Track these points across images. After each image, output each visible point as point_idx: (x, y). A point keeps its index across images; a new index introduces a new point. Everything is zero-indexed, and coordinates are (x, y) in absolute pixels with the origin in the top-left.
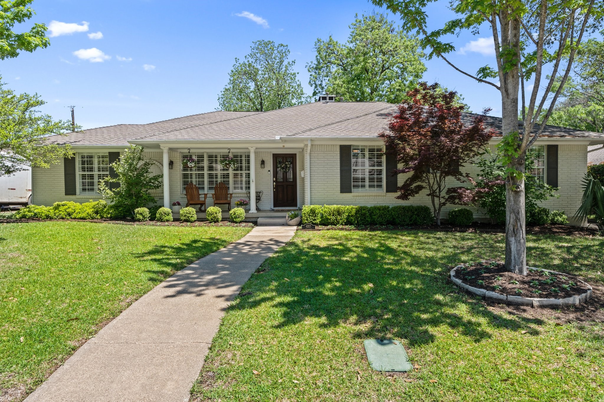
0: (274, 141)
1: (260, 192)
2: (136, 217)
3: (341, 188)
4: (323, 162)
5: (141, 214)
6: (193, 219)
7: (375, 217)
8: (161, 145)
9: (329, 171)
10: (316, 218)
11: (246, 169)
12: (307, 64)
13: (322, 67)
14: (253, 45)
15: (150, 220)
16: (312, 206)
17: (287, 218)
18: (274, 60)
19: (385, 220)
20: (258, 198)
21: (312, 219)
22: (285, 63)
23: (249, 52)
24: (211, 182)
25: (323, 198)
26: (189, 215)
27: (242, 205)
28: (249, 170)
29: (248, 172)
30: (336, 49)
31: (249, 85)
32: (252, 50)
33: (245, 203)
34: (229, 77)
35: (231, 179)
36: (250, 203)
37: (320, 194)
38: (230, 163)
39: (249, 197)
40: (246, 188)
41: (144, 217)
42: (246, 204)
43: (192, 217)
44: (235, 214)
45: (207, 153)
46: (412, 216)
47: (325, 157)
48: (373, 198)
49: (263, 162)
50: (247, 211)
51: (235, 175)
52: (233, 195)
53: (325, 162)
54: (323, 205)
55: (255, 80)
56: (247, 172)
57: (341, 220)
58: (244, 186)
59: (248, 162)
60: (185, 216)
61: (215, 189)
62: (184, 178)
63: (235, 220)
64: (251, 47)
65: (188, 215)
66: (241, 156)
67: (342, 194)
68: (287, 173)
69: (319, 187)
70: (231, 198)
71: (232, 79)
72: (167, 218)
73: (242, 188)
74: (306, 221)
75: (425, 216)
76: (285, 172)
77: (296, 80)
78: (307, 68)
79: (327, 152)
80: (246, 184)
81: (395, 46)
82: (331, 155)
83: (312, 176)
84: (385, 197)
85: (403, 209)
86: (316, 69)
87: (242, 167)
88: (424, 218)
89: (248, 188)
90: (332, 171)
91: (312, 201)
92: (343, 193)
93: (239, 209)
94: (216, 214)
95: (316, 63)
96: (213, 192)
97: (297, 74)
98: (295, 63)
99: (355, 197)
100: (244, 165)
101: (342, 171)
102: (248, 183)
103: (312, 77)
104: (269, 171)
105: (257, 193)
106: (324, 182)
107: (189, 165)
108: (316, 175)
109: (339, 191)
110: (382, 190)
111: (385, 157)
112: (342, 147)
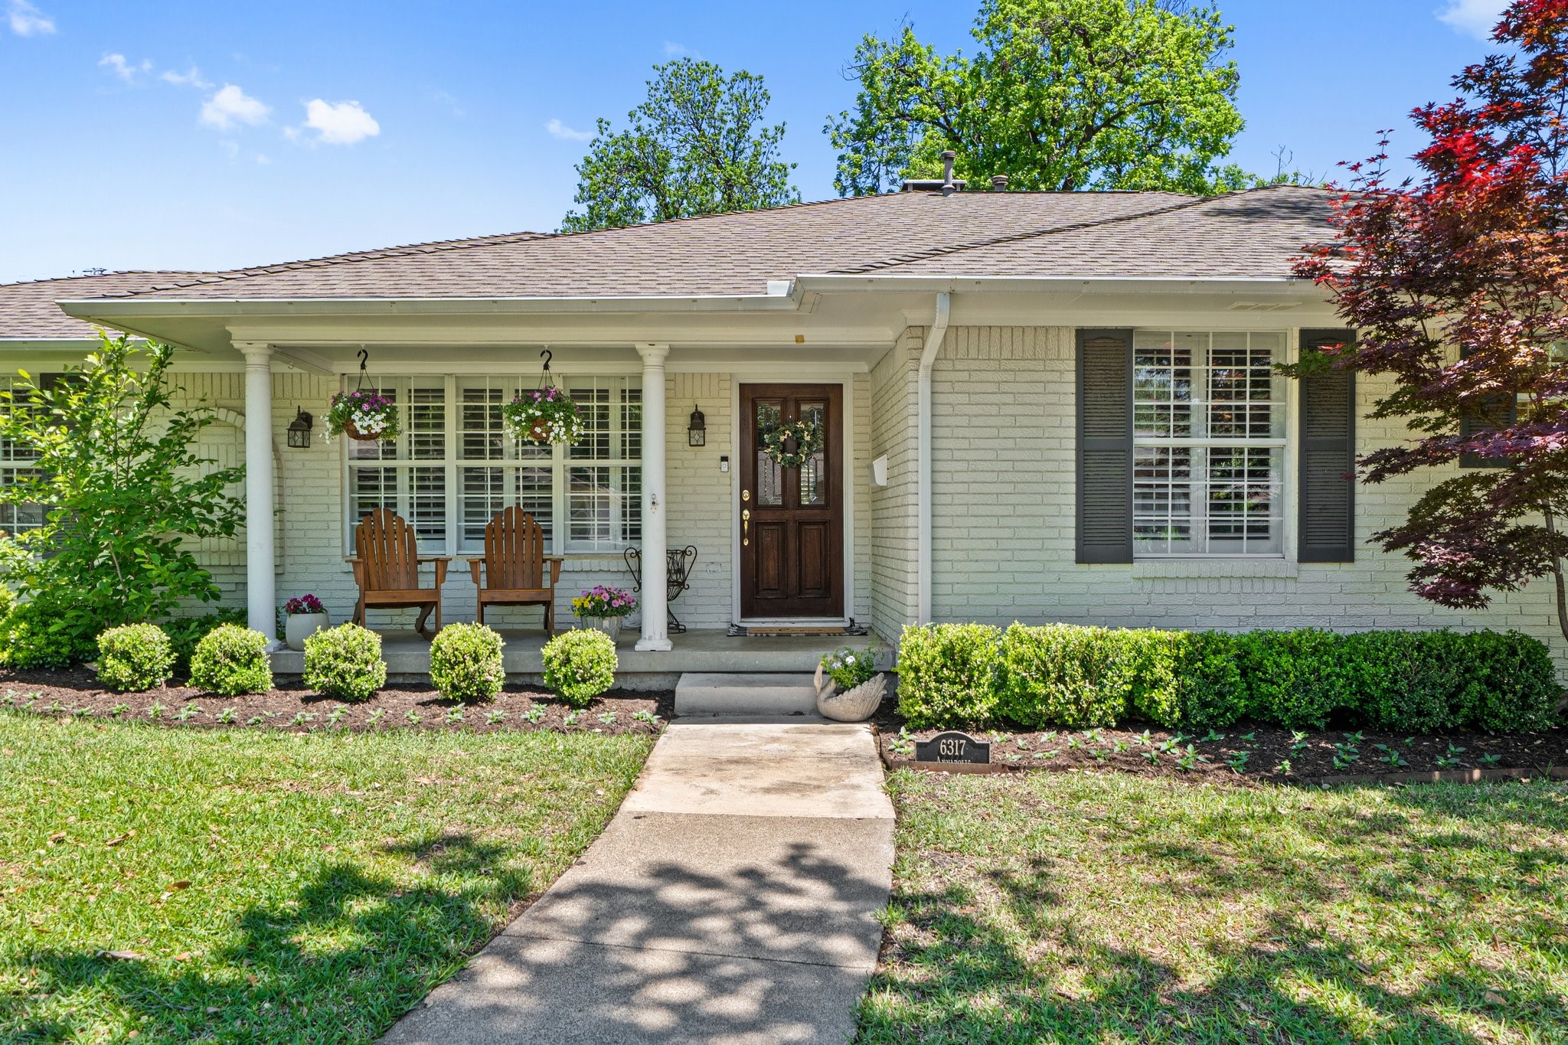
0: (759, 310)
1: (684, 553)
2: (105, 668)
3: (1078, 539)
4: (994, 410)
5: (125, 656)
6: (364, 684)
7: (1274, 689)
8: (235, 332)
9: (1025, 455)
10: (972, 692)
11: (624, 452)
12: (828, 122)
13: (880, 129)
14: (654, 76)
15: (170, 684)
16: (952, 631)
17: (818, 679)
18: (718, 123)
19: (1322, 706)
20: (677, 581)
21: (953, 696)
22: (754, 133)
23: (643, 100)
24: (472, 509)
25: (992, 588)
26: (347, 665)
27: (604, 615)
28: (636, 453)
29: (634, 463)
30: (924, 70)
31: (639, 204)
32: (653, 92)
33: (616, 604)
34: (578, 179)
35: (560, 495)
36: (639, 605)
37: (974, 566)
38: (547, 417)
39: (637, 575)
40: (624, 532)
41: (137, 668)
42: (622, 611)
43: (359, 674)
44: (567, 661)
45: (458, 378)
46: (1460, 688)
47: (1005, 387)
48: (1236, 586)
49: (698, 421)
50: (627, 638)
51: (579, 477)
52: (566, 565)
53: (1005, 410)
54: (1003, 622)
55: (657, 189)
56: (629, 463)
57: (1099, 701)
58: (615, 522)
59: (635, 422)
60: (328, 668)
61: (488, 535)
62: (361, 488)
63: (566, 691)
64: (648, 83)
65: (343, 666)
66: (603, 395)
67: (1084, 567)
68: (799, 468)
69: (974, 533)
70: (555, 579)
71: (586, 183)
72: (242, 676)
73: (604, 531)
74: (924, 709)
75: (1531, 687)
76: (791, 462)
77: (786, 188)
78: (829, 136)
79: (1012, 365)
80: (624, 514)
81: (1145, 35)
82: (1036, 376)
83: (939, 477)
84: (1291, 586)
85: (1419, 648)
86: (858, 137)
87: (607, 443)
88: (1525, 697)
89: (632, 531)
90: (1037, 455)
91: (941, 600)
92: (1089, 562)
93: (590, 634)
94: (476, 660)
95: (859, 117)
96: (478, 549)
97: (790, 170)
98: (783, 132)
99: (1148, 585)
100: (615, 432)
101: (1083, 454)
102: (634, 509)
103: (845, 165)
104: (724, 459)
105: (671, 553)
106: (998, 510)
107: (357, 425)
108: (958, 477)
109: (1072, 555)
110: (1278, 549)
111: (1295, 385)
112: (1088, 337)
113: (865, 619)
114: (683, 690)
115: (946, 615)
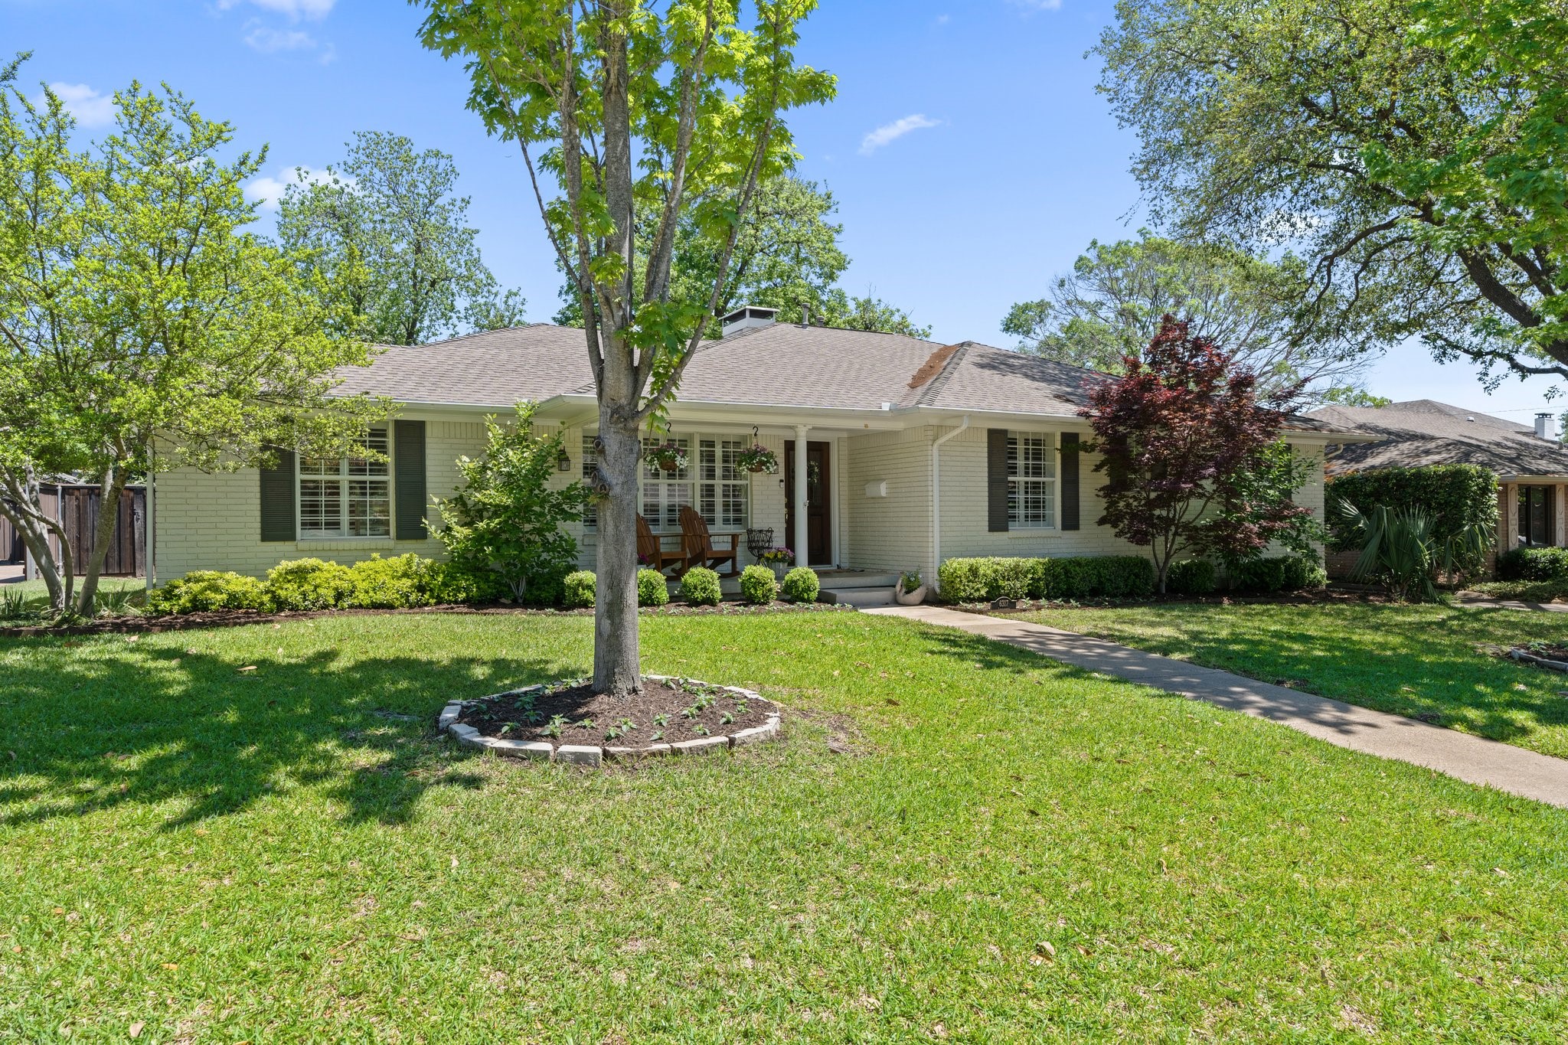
0: (878, 415)
3: (989, 521)
9: (970, 484)
17: (897, 587)
25: (959, 544)
37: (953, 534)
44: (804, 581)
47: (963, 454)
53: (963, 464)
67: (992, 533)
69: (952, 519)
79: (966, 444)
82: (973, 449)
90: (975, 484)
92: (994, 531)
99: (1013, 541)
101: (990, 485)
104: (782, 481)
106: (961, 508)
108: (947, 493)
109: (988, 528)
110: (1053, 525)
111: (1058, 456)
112: (992, 433)
113: (845, 565)
114: (840, 595)
115: (944, 556)
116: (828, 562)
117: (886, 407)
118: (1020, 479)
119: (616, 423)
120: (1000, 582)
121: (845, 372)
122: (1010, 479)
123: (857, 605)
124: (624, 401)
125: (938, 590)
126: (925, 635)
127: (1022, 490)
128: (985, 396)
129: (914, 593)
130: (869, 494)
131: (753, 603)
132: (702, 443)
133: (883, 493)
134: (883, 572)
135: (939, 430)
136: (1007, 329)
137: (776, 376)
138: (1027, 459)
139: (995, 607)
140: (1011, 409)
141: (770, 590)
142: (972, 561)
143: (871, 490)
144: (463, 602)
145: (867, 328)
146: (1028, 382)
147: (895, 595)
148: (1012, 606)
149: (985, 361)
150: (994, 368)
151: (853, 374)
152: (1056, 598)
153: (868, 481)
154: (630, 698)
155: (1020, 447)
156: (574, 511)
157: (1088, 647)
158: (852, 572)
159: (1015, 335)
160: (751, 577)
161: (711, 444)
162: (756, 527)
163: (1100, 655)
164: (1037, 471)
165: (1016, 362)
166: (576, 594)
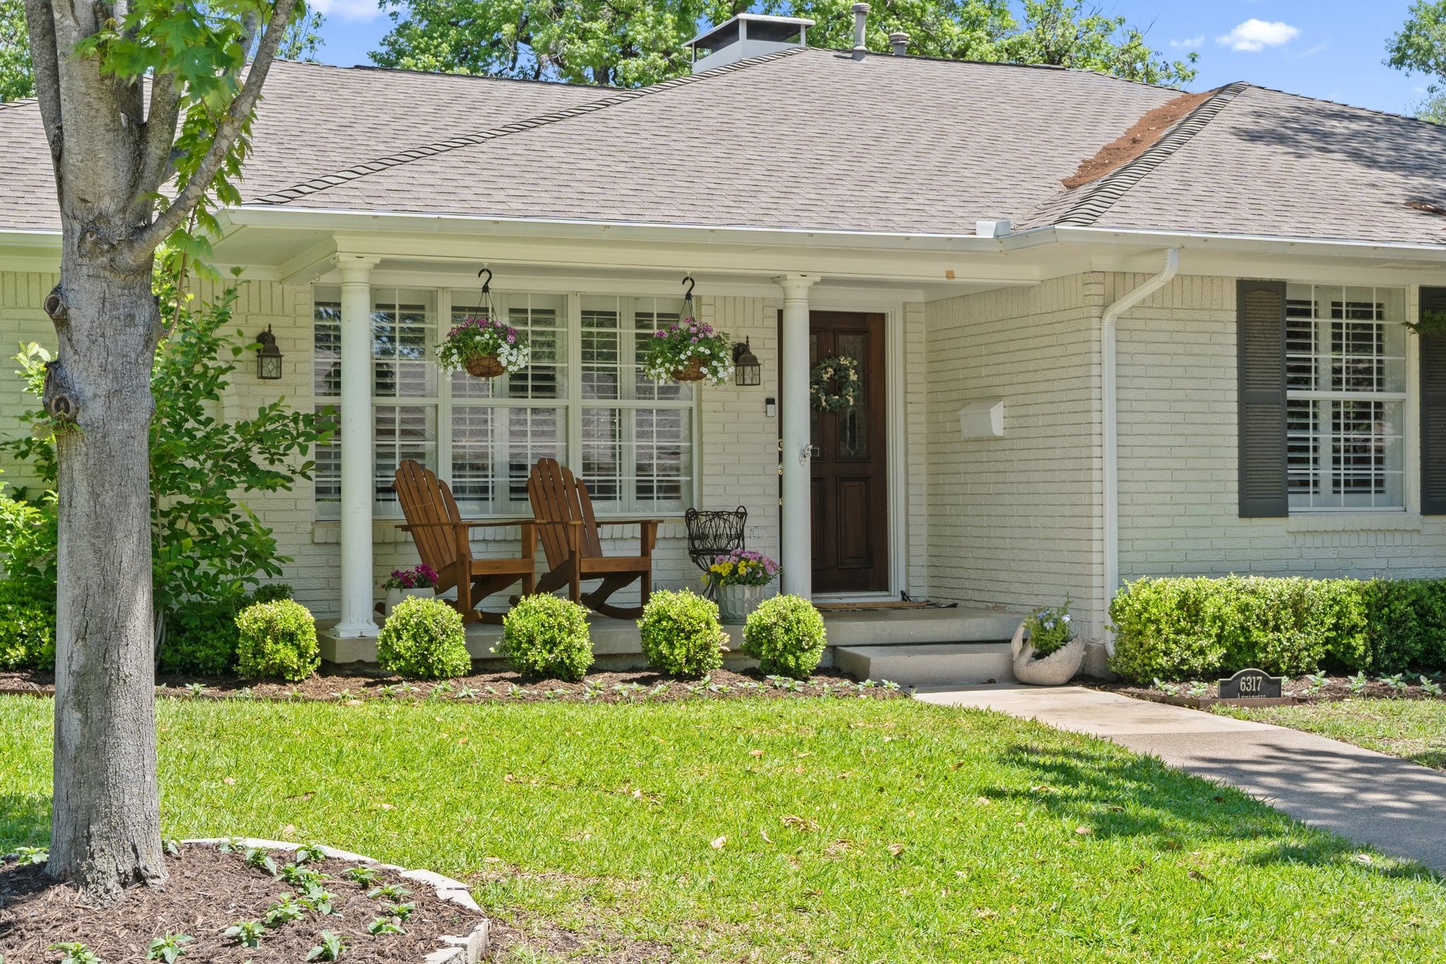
0: (969, 249)
3: (1240, 493)
5: (283, 637)
8: (342, 243)
9: (1194, 407)
17: (1016, 645)
47: (1177, 337)
53: (1177, 360)
67: (1246, 521)
69: (1151, 487)
76: (837, 406)
82: (1203, 327)
84: (1417, 539)
90: (1205, 407)
91: (1123, 557)
92: (1251, 517)
99: (1300, 539)
101: (1245, 406)
104: (770, 401)
106: (1172, 463)
109: (1236, 509)
110: (1401, 503)
111: (1414, 341)
112: (1246, 288)
113: (920, 592)
114: (878, 660)
115: (1127, 572)
116: (882, 584)
117: (986, 230)
118: (1322, 395)
119: (92, 254)
120: (1257, 635)
121: (918, 155)
122: (1292, 395)
123: (908, 685)
124: (108, 205)
125: (1111, 650)
126: (1016, 755)
127: (1325, 418)
128: (1232, 204)
129: (1053, 657)
130: (967, 433)
131: (666, 676)
132: (588, 317)
133: (998, 429)
134: (999, 608)
135: (1121, 280)
136: (1399, 62)
137: (749, 164)
138: (1336, 348)
139: (1229, 693)
140: (1287, 233)
141: (705, 647)
142: (1188, 584)
143: (969, 423)
144: (21, 667)
145: (1054, 59)
146: (1355, 170)
147: (1011, 663)
148: (1272, 691)
149: (1266, 124)
150: (1281, 139)
151: (936, 157)
152: (1390, 672)
153: (966, 401)
154: (122, 895)
155: (1322, 323)
156: (278, 468)
157: (1401, 789)
158: (931, 607)
159: (1417, 74)
160: (661, 617)
161: (609, 318)
162: (710, 504)
163: (1422, 808)
164: (1362, 378)
165: (1340, 127)
166: (259, 652)
